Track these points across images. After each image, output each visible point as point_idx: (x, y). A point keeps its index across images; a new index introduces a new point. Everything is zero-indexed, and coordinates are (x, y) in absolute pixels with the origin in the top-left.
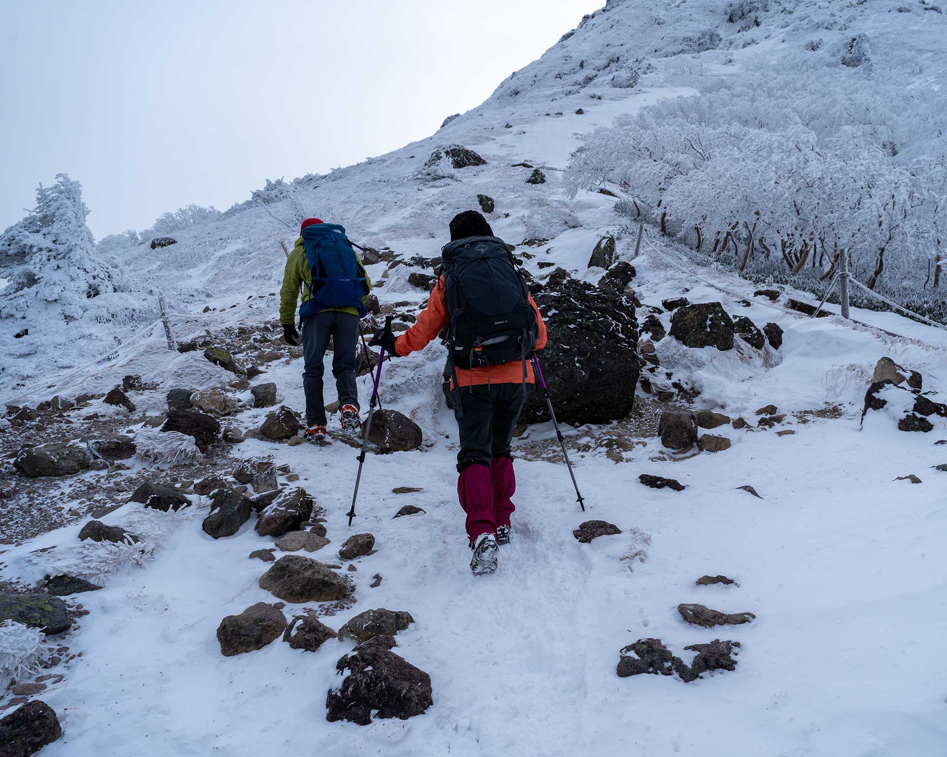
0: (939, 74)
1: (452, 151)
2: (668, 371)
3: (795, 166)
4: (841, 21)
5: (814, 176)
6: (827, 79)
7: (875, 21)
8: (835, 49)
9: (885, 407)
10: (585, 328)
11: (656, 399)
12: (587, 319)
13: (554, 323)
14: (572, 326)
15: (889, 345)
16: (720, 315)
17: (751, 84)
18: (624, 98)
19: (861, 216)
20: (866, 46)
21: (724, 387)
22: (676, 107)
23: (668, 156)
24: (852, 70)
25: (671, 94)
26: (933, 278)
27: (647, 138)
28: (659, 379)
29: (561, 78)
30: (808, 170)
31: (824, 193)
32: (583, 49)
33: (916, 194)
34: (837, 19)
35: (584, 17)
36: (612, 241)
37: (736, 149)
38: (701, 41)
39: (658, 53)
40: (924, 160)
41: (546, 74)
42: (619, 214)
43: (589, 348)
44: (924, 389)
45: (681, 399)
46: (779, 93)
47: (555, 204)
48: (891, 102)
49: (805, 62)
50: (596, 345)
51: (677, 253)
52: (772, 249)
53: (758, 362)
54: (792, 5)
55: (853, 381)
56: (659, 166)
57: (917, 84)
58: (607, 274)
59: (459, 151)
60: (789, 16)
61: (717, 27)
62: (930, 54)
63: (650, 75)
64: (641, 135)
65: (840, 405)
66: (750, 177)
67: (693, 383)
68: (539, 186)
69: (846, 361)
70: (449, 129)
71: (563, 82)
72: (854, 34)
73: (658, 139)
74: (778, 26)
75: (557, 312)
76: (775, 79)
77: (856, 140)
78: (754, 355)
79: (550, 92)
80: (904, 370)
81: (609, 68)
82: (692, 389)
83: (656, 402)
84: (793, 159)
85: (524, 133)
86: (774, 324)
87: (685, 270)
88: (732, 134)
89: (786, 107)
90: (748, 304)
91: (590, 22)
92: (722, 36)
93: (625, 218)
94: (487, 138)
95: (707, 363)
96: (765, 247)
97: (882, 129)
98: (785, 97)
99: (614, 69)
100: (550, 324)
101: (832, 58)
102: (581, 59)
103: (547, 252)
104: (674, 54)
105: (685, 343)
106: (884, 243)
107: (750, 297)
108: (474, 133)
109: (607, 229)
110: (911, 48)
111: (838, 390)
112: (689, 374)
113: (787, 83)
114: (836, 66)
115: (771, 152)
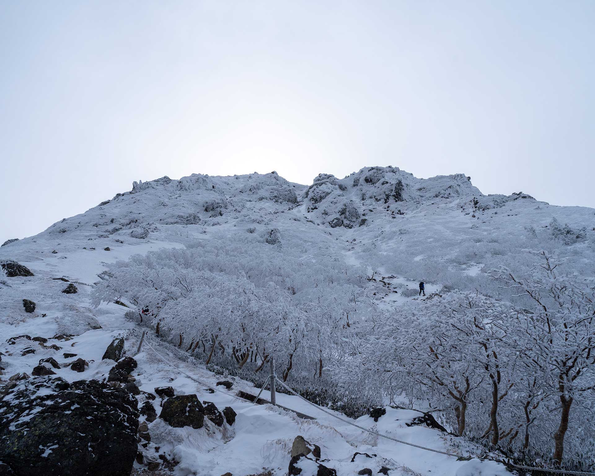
0: (315, 254)
1: (8, 265)
2: (157, 446)
3: (243, 303)
4: (266, 220)
5: (254, 310)
6: (258, 249)
7: (283, 223)
8: (263, 234)
9: (301, 473)
10: (99, 419)
11: (146, 468)
12: (102, 412)
13: (75, 415)
14: (89, 418)
15: (300, 425)
16: (196, 403)
17: (216, 246)
18: (138, 244)
19: (280, 336)
20: (279, 235)
21: (196, 458)
22: (171, 254)
23: (165, 287)
24: (272, 246)
25: (168, 246)
26: (318, 371)
27: (152, 274)
28: (150, 453)
29: (97, 227)
30: (251, 305)
31: (259, 320)
32: (114, 212)
33: (309, 325)
34: (264, 219)
35: (117, 194)
36: (122, 341)
37: (207, 286)
38: (188, 219)
39: (162, 221)
40: (312, 305)
41: (87, 223)
42: (127, 320)
43: (101, 435)
44: (323, 457)
45: (165, 468)
46: (232, 253)
47: (82, 310)
48: (292, 266)
49: (247, 238)
50: (106, 433)
51: (166, 350)
52: (226, 347)
53: (219, 436)
54: (240, 208)
55: (280, 452)
56: (159, 293)
57: (304, 257)
58: (116, 365)
59: (14, 265)
60: (238, 214)
61: (198, 213)
62: (310, 243)
63: (155, 233)
64: (149, 272)
65: (272, 470)
66: (216, 308)
67: (174, 455)
68: (71, 295)
69: (275, 437)
70: (8, 248)
71: (98, 229)
72: (272, 228)
73: (159, 276)
74: (232, 218)
75: (79, 406)
76: (230, 245)
77: (276, 290)
78: (217, 431)
79: (87, 234)
80: (310, 445)
81: (130, 225)
82: (173, 459)
83: (146, 472)
84: (242, 299)
85: (66, 258)
86: (230, 407)
87: (171, 364)
88: (206, 278)
89: (236, 262)
90: (212, 391)
91: (121, 198)
92: (200, 218)
93: (132, 323)
94: (37, 258)
95: (185, 439)
96: (222, 346)
97: (288, 279)
98: (235, 256)
99: (133, 226)
100: (72, 416)
101: (261, 239)
102: (113, 217)
103: (72, 345)
104: (172, 223)
105: (170, 424)
106: (292, 351)
107: (214, 386)
108: (27, 254)
109: (119, 332)
110: (301, 239)
111: (271, 458)
112: (171, 448)
113: (236, 248)
114: (263, 242)
115: (229, 293)
